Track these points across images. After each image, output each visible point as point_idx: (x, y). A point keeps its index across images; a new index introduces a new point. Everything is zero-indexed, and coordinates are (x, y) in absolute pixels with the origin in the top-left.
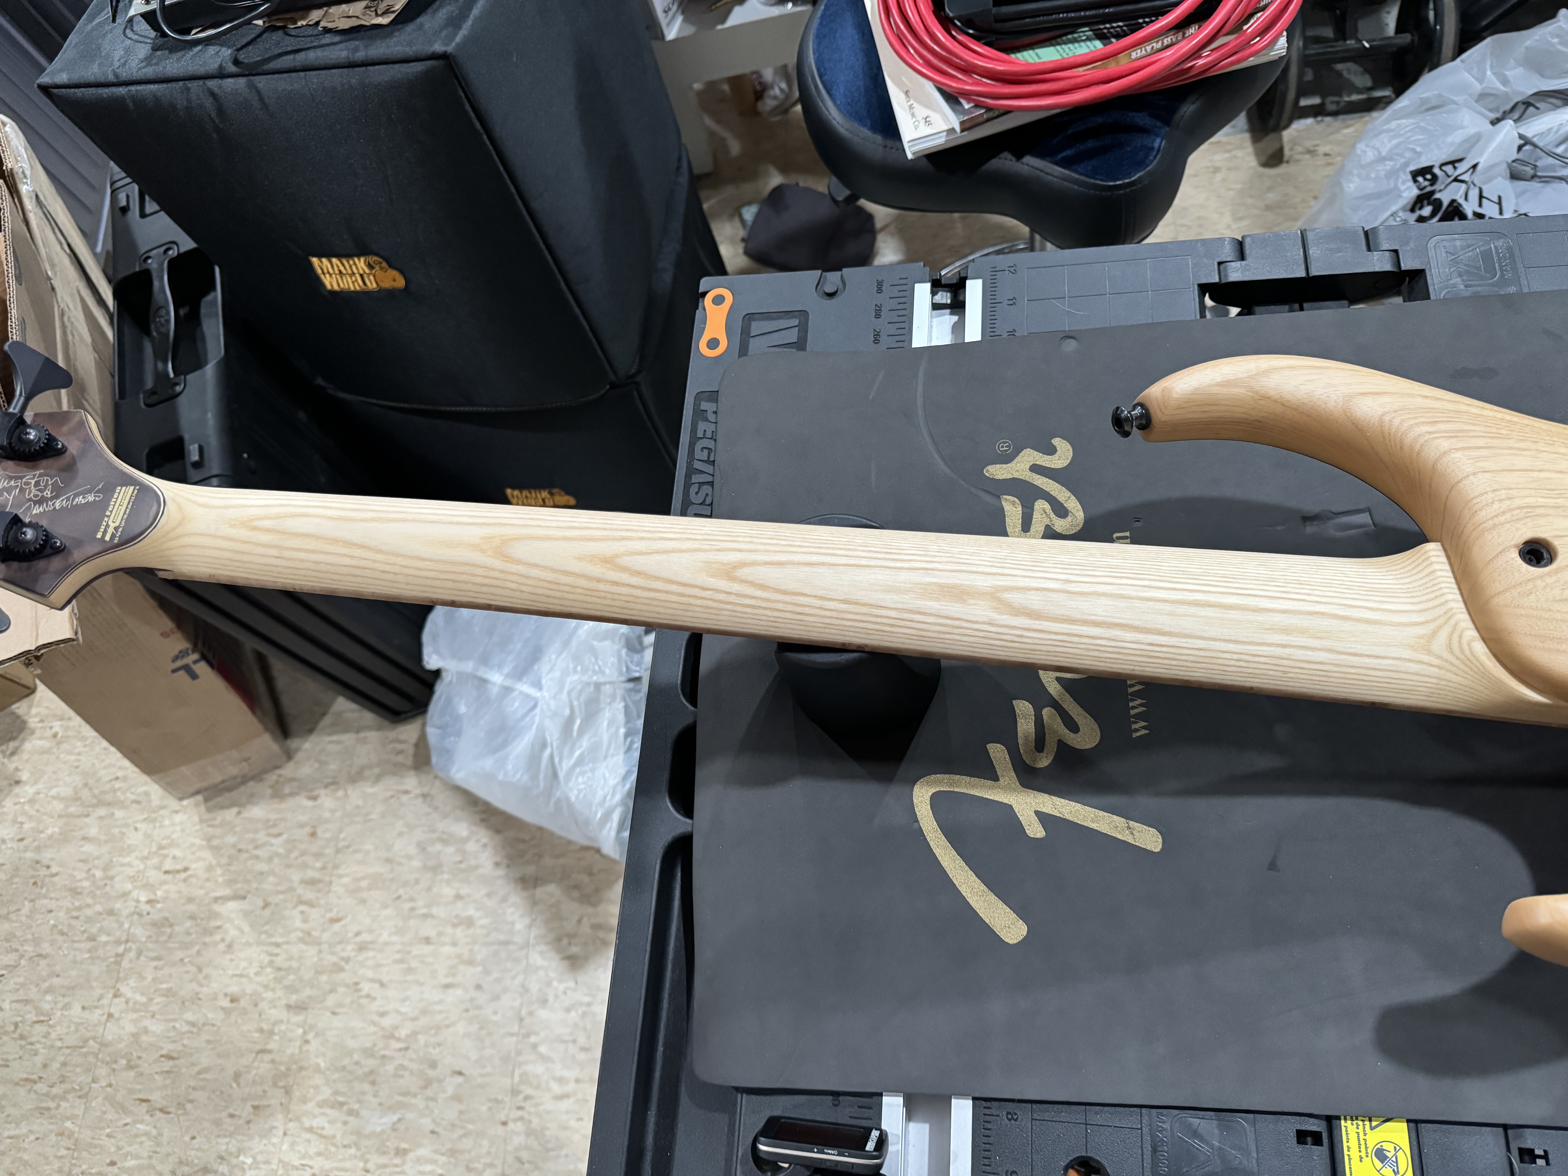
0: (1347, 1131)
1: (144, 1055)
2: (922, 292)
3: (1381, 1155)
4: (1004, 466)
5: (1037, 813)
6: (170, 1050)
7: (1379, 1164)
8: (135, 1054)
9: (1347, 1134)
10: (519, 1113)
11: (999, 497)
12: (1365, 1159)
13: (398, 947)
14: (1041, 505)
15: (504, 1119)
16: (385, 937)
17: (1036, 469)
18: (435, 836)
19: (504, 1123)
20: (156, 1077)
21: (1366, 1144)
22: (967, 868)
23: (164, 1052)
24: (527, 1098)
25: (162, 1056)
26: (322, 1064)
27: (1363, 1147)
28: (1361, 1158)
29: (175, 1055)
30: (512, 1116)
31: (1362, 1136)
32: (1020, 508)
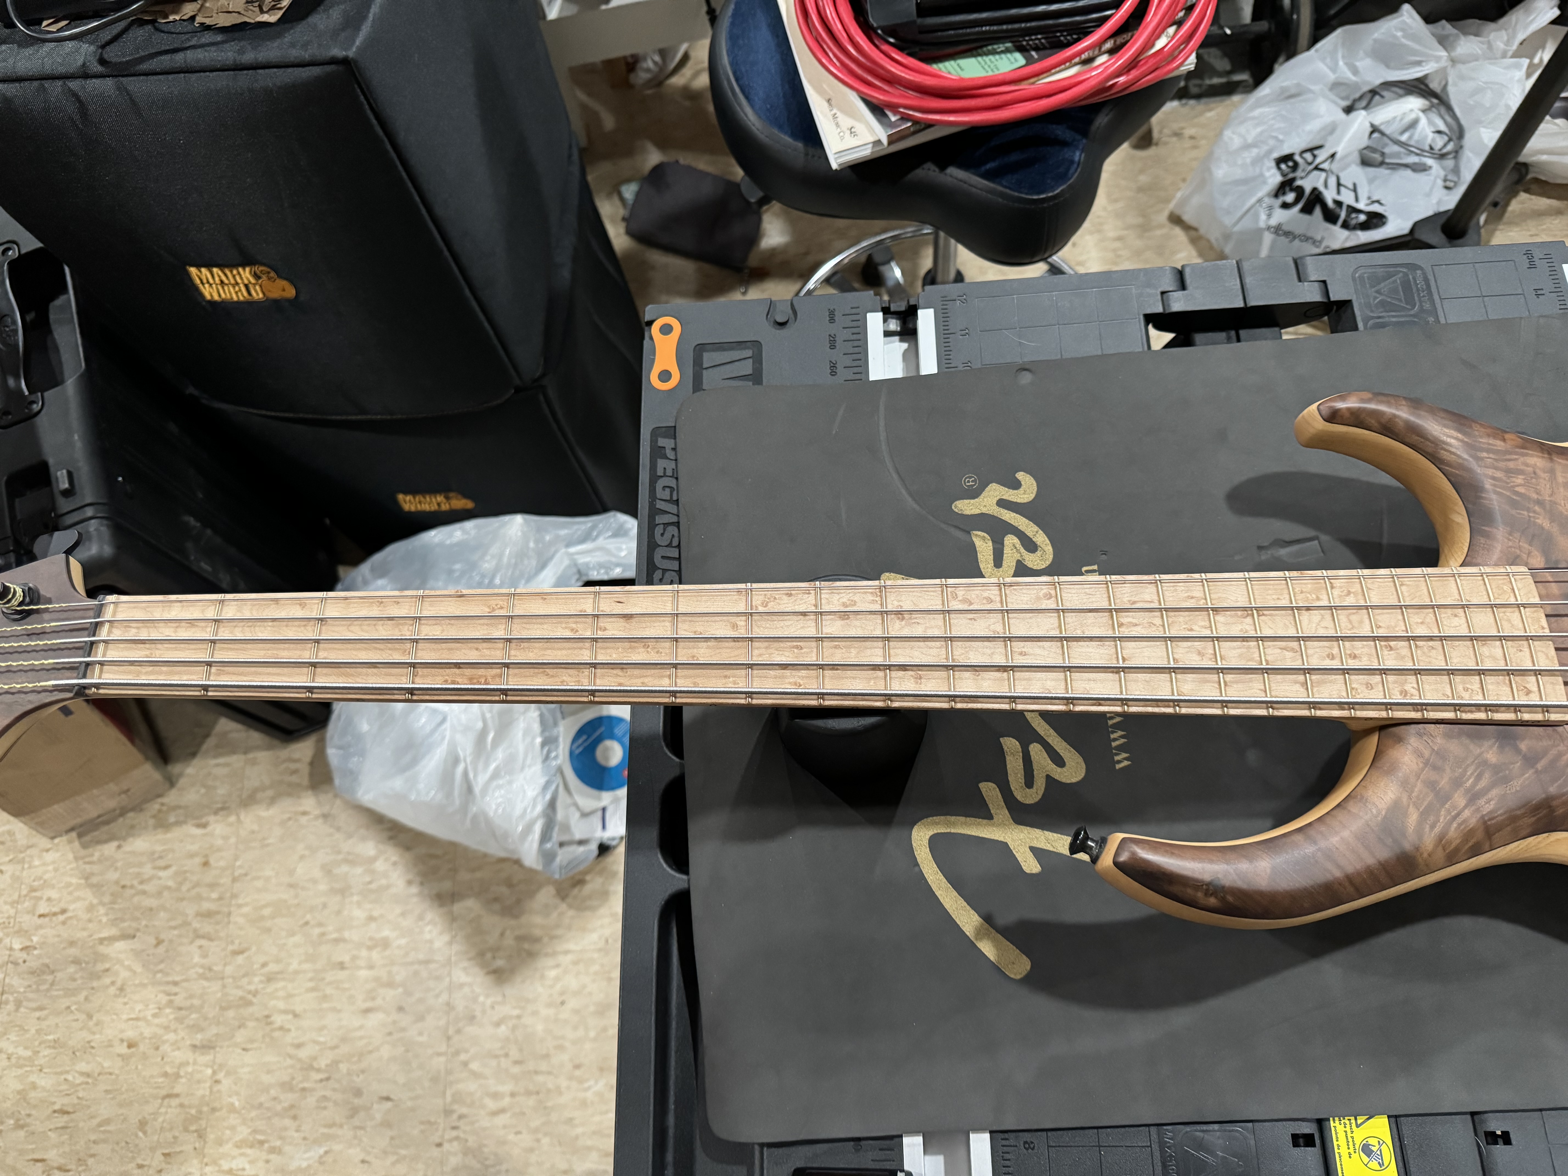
0: (1336, 1130)
1: (33, 1112)
2: (875, 321)
3: (1367, 1149)
4: (972, 501)
5: (1032, 849)
6: (63, 1105)
7: (1365, 1159)
8: (22, 1112)
9: (1336, 1133)
10: (454, 1133)
11: (969, 533)
12: (1353, 1155)
13: (310, 975)
14: (1011, 541)
15: (438, 1140)
16: (294, 966)
17: (1002, 503)
18: (340, 857)
19: (439, 1145)
20: (49, 1133)
21: (1353, 1141)
22: (968, 907)
23: (57, 1107)
24: (461, 1117)
25: (55, 1112)
26: (237, 1104)
27: (1351, 1144)
28: (1350, 1154)
29: (71, 1110)
30: (447, 1137)
31: (1349, 1135)
32: (990, 543)
